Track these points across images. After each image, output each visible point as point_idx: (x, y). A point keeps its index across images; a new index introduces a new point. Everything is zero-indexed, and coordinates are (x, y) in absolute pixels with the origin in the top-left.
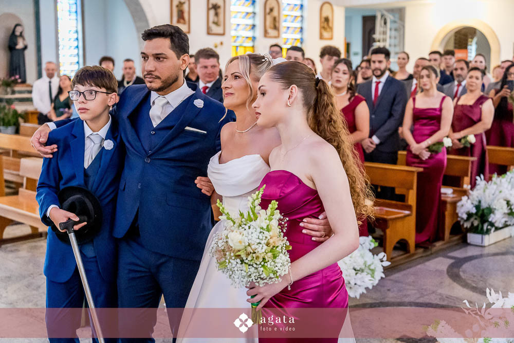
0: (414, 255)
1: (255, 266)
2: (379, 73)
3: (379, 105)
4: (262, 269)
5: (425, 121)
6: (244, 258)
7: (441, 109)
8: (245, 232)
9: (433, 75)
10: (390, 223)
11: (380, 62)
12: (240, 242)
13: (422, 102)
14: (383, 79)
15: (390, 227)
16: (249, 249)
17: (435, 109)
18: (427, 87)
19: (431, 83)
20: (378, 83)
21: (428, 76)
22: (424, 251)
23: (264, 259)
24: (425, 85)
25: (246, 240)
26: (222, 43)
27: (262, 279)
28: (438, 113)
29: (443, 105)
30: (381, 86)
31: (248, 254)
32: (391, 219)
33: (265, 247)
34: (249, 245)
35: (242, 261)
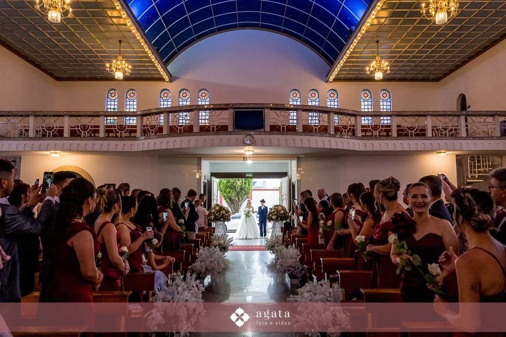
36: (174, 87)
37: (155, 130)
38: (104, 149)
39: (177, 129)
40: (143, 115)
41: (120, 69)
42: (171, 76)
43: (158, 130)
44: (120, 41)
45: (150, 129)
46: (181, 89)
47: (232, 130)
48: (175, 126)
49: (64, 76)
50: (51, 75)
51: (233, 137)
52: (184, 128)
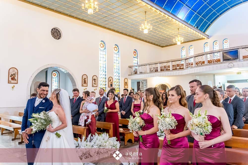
0: (134, 143)
1: (202, 128)
2: (125, 95)
3: (125, 104)
4: (204, 129)
5: (136, 107)
6: (199, 126)
7: (140, 104)
8: (198, 119)
9: (138, 96)
10: (126, 134)
11: (126, 92)
12: (197, 121)
13: (136, 103)
14: (127, 97)
15: (126, 135)
16: (200, 124)
17: (139, 104)
18: (137, 99)
19: (138, 98)
20: (125, 98)
21: (137, 96)
22: (137, 143)
23: (204, 126)
24: (137, 98)
25: (199, 121)
26: (96, 89)
27: (204, 132)
28: (140, 105)
29: (141, 103)
30: (126, 98)
31: (200, 125)
32: (126, 133)
33: (204, 123)
34: (200, 122)
35: (198, 127)
36: (210, 41)
37: (201, 63)
38: (175, 75)
39: (212, 61)
40: (195, 57)
41: (179, 40)
42: (208, 36)
43: (203, 63)
44: (178, 29)
45: (198, 63)
46: (214, 41)
47: (222, 62)
48: (211, 60)
49: (164, 45)
50: (159, 46)
51: (223, 65)
52: (215, 61)
